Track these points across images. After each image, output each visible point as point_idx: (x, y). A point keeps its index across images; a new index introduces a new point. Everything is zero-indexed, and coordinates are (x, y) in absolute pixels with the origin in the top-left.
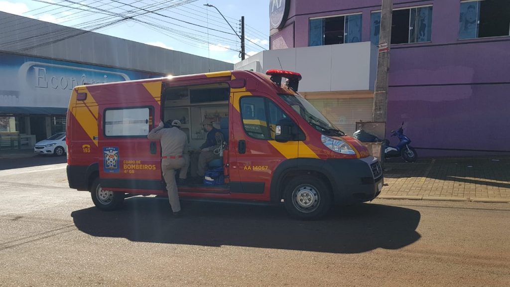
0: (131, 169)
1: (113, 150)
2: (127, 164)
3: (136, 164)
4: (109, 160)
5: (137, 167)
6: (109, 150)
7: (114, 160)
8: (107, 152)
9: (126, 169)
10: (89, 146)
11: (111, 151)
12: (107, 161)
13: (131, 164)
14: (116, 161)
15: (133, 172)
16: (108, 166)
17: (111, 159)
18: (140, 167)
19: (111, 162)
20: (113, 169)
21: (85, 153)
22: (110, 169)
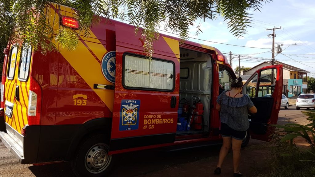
0: (151, 124)
1: (133, 104)
2: (147, 119)
3: (156, 118)
4: (126, 115)
5: (157, 122)
6: (129, 104)
7: (133, 115)
8: (126, 106)
9: (146, 125)
10: (85, 97)
11: (131, 104)
12: (124, 117)
13: (151, 119)
14: (135, 117)
15: (153, 127)
16: (125, 123)
17: (130, 114)
18: (160, 121)
19: (130, 117)
20: (131, 126)
21: (77, 106)
22: (127, 126)
